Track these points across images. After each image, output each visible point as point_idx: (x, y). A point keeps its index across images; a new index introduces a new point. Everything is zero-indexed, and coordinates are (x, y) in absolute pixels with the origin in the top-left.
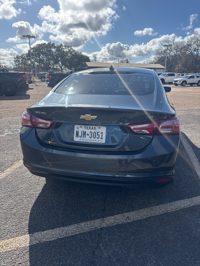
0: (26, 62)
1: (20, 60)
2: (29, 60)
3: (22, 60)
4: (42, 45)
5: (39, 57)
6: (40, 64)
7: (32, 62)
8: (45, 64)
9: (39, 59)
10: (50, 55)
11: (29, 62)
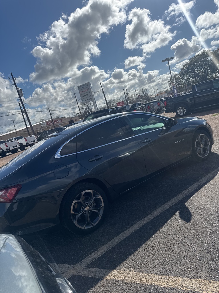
0: (180, 82)
1: (174, 82)
2: (183, 79)
3: (176, 81)
4: (196, 57)
5: (194, 72)
6: (195, 78)
7: (186, 80)
8: (200, 77)
9: (193, 73)
10: (206, 65)
11: (184, 81)
